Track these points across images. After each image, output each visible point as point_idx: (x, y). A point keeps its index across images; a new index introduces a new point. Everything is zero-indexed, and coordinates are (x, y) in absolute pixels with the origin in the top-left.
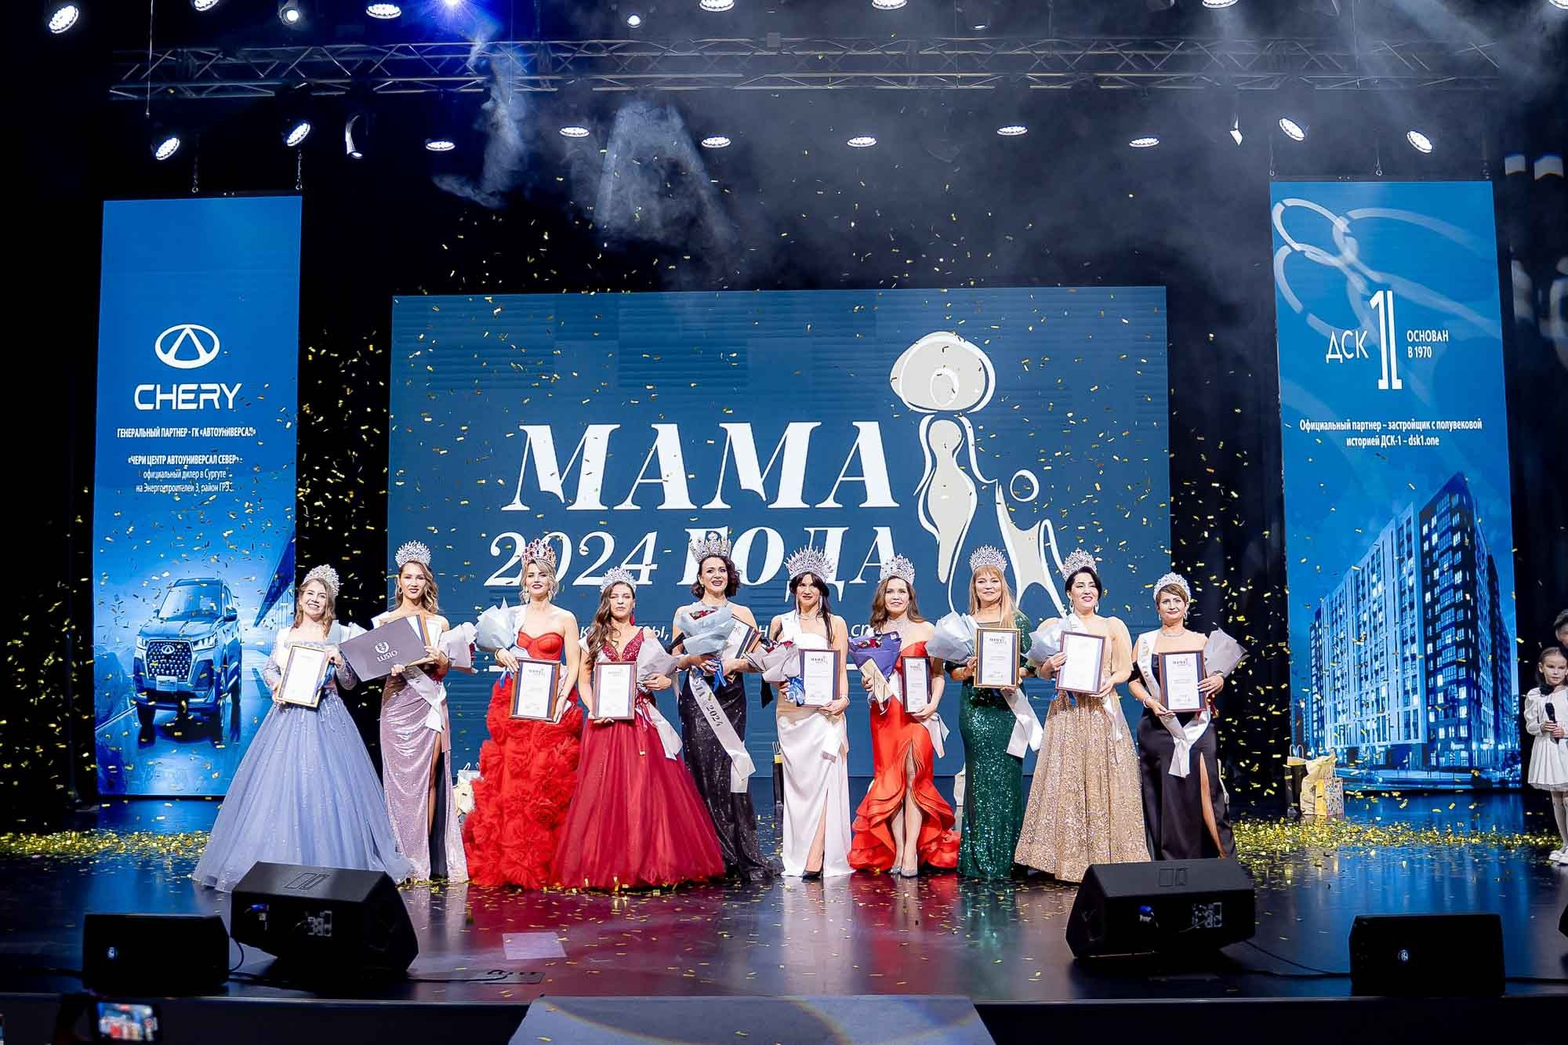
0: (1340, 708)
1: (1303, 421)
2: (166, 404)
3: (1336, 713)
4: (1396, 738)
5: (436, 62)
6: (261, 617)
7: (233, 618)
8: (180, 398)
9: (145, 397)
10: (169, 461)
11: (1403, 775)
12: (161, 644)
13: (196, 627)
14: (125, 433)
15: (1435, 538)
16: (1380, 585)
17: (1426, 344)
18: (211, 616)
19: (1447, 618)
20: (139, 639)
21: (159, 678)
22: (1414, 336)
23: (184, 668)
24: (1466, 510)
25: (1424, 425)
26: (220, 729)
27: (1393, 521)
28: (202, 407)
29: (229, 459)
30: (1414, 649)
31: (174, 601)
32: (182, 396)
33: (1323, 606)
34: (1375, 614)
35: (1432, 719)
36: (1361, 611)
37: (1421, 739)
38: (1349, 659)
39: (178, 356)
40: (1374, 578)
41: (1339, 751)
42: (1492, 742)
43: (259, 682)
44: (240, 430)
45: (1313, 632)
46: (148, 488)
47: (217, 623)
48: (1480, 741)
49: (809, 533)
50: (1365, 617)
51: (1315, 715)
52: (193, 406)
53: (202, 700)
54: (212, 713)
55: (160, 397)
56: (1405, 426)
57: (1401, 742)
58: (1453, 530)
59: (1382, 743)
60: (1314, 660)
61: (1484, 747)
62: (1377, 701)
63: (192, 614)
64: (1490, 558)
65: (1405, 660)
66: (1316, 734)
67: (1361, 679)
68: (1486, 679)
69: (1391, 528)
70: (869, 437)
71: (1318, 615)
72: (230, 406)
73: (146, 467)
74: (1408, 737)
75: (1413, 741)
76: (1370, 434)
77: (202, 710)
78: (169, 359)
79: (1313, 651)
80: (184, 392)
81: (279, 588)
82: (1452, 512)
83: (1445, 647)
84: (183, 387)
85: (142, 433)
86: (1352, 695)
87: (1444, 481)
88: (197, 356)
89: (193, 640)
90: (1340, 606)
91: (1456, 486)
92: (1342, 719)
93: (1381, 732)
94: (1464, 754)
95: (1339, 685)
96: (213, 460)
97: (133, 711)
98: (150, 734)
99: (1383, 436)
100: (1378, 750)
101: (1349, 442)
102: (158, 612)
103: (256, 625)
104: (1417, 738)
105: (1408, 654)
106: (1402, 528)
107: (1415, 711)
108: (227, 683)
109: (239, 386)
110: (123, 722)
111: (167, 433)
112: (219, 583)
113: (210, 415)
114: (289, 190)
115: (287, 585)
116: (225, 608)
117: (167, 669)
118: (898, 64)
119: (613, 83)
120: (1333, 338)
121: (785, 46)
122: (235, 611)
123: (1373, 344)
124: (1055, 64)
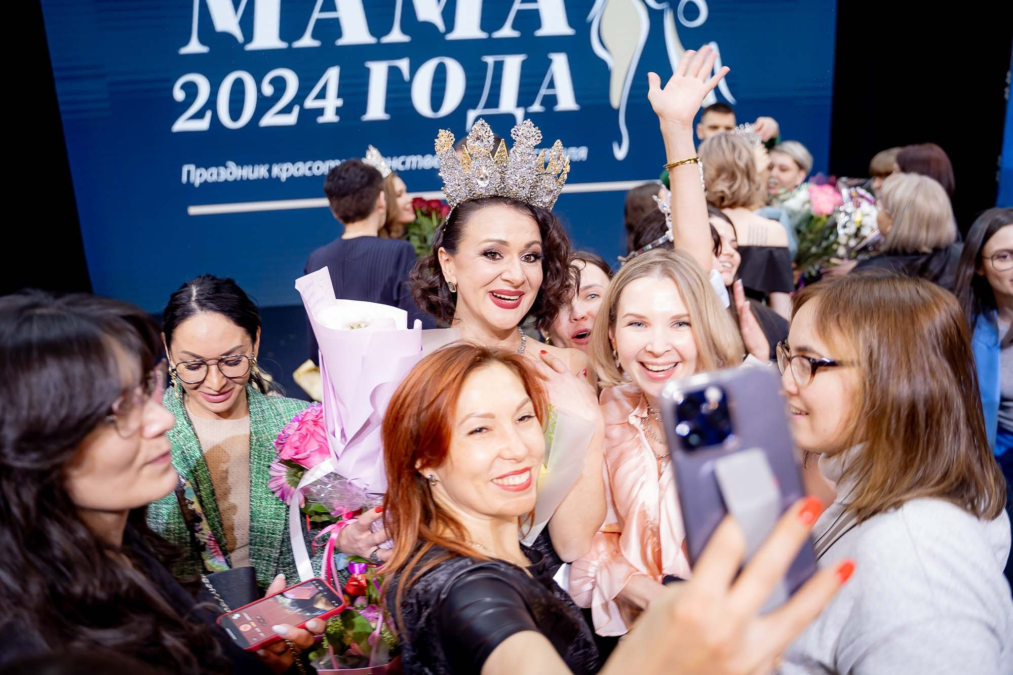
49: (488, 64)
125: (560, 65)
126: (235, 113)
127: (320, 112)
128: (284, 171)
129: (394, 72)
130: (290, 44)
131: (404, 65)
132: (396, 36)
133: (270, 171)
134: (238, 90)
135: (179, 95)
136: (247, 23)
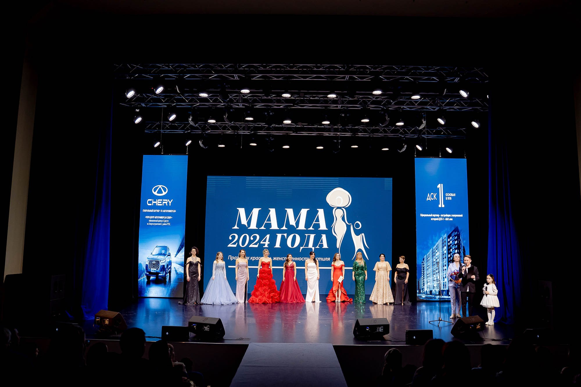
0: (428, 281)
1: (421, 214)
2: (155, 204)
4: (441, 288)
5: (221, 126)
6: (176, 255)
7: (170, 255)
8: (158, 203)
9: (150, 202)
10: (155, 218)
11: (443, 297)
12: (152, 261)
13: (161, 257)
14: (145, 211)
15: (451, 242)
16: (438, 253)
17: (450, 197)
18: (164, 255)
20: (147, 260)
21: (152, 269)
22: (447, 195)
23: (158, 267)
24: (458, 236)
25: (449, 216)
26: (166, 281)
27: (441, 238)
28: (163, 205)
29: (169, 218)
31: (156, 251)
32: (158, 202)
33: (425, 257)
34: (437, 259)
36: (434, 258)
38: (430, 270)
39: (158, 193)
40: (437, 251)
41: (428, 291)
43: (176, 270)
44: (172, 211)
45: (422, 263)
46: (150, 224)
47: (166, 256)
49: (306, 236)
50: (434, 260)
51: (422, 283)
52: (161, 205)
53: (162, 274)
54: (164, 277)
55: (153, 202)
56: (445, 216)
58: (455, 240)
59: (438, 289)
60: (422, 270)
62: (437, 279)
63: (160, 254)
64: (464, 247)
65: (443, 270)
66: (422, 287)
67: (433, 274)
69: (441, 239)
70: (321, 213)
71: (424, 259)
72: (170, 205)
73: (150, 219)
74: (444, 288)
75: (445, 289)
76: (436, 217)
77: (162, 277)
78: (155, 193)
79: (422, 268)
80: (159, 201)
81: (181, 248)
82: (455, 236)
85: (149, 211)
86: (431, 278)
87: (453, 229)
88: (162, 193)
89: (160, 260)
90: (429, 257)
91: (457, 230)
92: (429, 284)
95: (428, 276)
96: (166, 218)
97: (145, 277)
98: (149, 283)
99: (440, 218)
100: (437, 291)
101: (432, 219)
102: (152, 253)
103: (175, 257)
104: (446, 288)
105: (444, 269)
106: (443, 239)
107: (446, 282)
108: (168, 271)
109: (172, 200)
110: (143, 280)
111: (155, 211)
112: (166, 247)
113: (165, 207)
114: (185, 154)
115: (183, 248)
116: (168, 253)
117: (154, 267)
118: (328, 130)
119: (262, 133)
120: (429, 195)
121: (302, 125)
122: (170, 253)
123: (438, 196)
124: (365, 131)
125: (324, 237)
126: (243, 243)
127: (264, 245)
128: (253, 259)
129: (283, 237)
130: (259, 228)
131: (285, 235)
134: (245, 238)
135: (230, 238)
136: (249, 223)
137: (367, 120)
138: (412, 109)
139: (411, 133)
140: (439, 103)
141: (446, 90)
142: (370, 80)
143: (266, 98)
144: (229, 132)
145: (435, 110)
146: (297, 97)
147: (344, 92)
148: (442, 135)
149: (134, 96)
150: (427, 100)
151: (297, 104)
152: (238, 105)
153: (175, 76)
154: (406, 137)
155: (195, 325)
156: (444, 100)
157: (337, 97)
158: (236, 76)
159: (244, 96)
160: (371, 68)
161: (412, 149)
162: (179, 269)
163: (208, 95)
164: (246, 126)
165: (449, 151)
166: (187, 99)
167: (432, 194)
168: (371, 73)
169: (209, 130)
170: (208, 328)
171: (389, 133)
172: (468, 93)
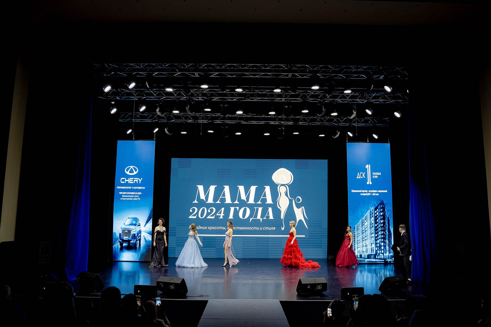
1: (352, 190)
2: (127, 182)
3: (358, 247)
4: (369, 253)
5: (183, 116)
6: (145, 225)
7: (140, 225)
8: (130, 181)
9: (123, 180)
10: (127, 193)
11: (371, 260)
12: (125, 230)
13: (132, 227)
14: (119, 188)
15: (377, 213)
16: (367, 222)
17: (376, 175)
19: (380, 229)
20: (120, 229)
21: (124, 237)
22: (374, 174)
23: (129, 235)
24: (384, 208)
25: (376, 191)
26: (136, 248)
27: (369, 210)
28: (134, 183)
29: (140, 193)
30: (373, 235)
31: (128, 222)
33: (355, 226)
34: (366, 228)
35: (376, 249)
36: (363, 227)
37: (374, 253)
38: (360, 238)
39: (130, 172)
40: (365, 221)
42: (388, 254)
43: (145, 238)
44: (142, 188)
46: (123, 199)
47: (136, 226)
48: (386, 253)
49: (255, 209)
50: (364, 229)
53: (133, 242)
54: (135, 244)
55: (126, 180)
56: (372, 191)
57: (371, 253)
58: (381, 212)
59: (367, 254)
61: (387, 255)
62: (366, 245)
63: (132, 224)
64: (388, 218)
65: (371, 237)
67: (363, 241)
68: (387, 241)
70: (268, 189)
71: (354, 228)
72: (140, 183)
73: (123, 195)
76: (365, 193)
77: (133, 244)
78: (128, 173)
81: (149, 219)
82: (381, 208)
83: (379, 235)
84: (131, 179)
85: (122, 188)
86: (361, 244)
87: (379, 202)
88: (133, 172)
89: (132, 229)
90: (359, 226)
91: (382, 203)
92: (359, 249)
93: (367, 251)
94: (383, 256)
95: (358, 242)
96: (136, 193)
97: (119, 244)
98: (122, 249)
99: (368, 193)
101: (361, 194)
102: (124, 224)
103: (144, 227)
106: (371, 211)
107: (373, 248)
108: (138, 238)
109: (142, 179)
110: (117, 246)
111: (127, 188)
112: (137, 218)
114: (153, 139)
115: (151, 219)
116: (138, 223)
117: (126, 235)
118: (274, 120)
119: (218, 122)
120: (358, 174)
121: (252, 115)
122: (140, 224)
123: (366, 175)
124: (305, 120)
125: (270, 210)
126: (202, 215)
127: (220, 216)
128: (210, 228)
129: (235, 210)
130: (215, 202)
131: (238, 208)
132: (237, 202)
133: (207, 228)
134: (203, 211)
135: (191, 211)
136: (207, 198)
137: (306, 111)
138: (345, 102)
139: (344, 122)
140: (367, 96)
141: (373, 85)
142: (309, 77)
143: (221, 92)
144: (190, 121)
145: (364, 102)
146: (248, 92)
147: (288, 87)
148: (370, 123)
149: (110, 91)
150: (357, 94)
151: (248, 98)
152: (198, 98)
153: (145, 73)
154: (339, 125)
155: (162, 284)
156: (371, 94)
157: (281, 92)
158: (196, 74)
159: (203, 91)
160: (310, 67)
161: (344, 136)
162: (147, 237)
163: (173, 90)
164: (205, 115)
165: (375, 137)
166: (155, 93)
167: (361, 173)
168: (310, 72)
169: (174, 119)
170: (173, 286)
171: (325, 122)
172: (391, 88)
